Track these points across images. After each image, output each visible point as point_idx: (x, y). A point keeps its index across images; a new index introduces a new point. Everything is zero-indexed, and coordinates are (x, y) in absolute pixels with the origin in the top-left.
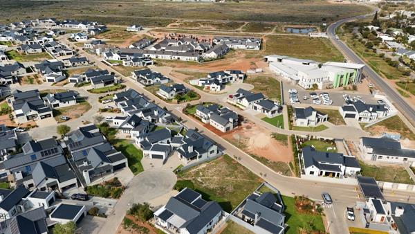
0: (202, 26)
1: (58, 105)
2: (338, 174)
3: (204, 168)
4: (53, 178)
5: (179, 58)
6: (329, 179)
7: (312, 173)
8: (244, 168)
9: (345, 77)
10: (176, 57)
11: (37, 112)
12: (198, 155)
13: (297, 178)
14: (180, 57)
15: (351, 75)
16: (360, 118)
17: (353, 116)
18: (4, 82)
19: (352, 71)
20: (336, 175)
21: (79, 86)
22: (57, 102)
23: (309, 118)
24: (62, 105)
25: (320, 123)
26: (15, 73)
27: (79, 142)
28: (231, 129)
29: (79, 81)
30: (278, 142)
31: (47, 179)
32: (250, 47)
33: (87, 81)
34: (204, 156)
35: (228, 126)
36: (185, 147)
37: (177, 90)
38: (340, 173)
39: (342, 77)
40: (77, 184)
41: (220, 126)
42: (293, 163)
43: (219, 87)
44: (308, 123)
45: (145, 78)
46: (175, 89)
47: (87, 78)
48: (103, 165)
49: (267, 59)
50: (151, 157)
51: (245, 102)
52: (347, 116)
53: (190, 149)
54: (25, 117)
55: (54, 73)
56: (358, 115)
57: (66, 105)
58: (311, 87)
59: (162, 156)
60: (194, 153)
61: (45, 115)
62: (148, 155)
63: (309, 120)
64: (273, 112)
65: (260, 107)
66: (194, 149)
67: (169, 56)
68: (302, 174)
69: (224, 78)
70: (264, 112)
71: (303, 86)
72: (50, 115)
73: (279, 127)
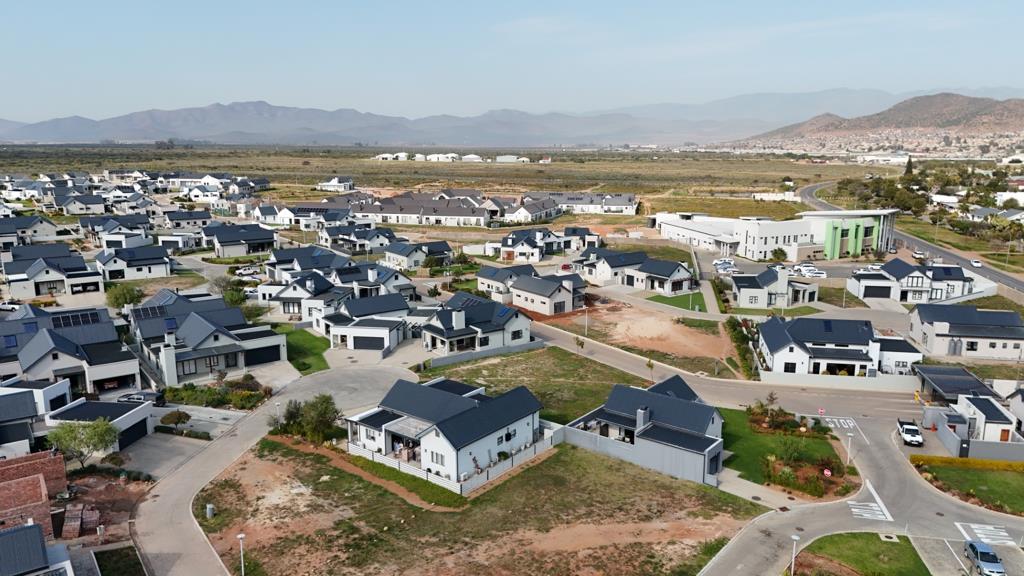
2: (863, 367)
3: (494, 365)
4: (73, 355)
5: (438, 222)
9: (852, 234)
10: (433, 219)
11: (64, 278)
12: (480, 335)
13: (751, 382)
14: (442, 218)
15: (868, 231)
16: (904, 295)
17: (884, 292)
19: (869, 222)
20: (857, 370)
21: (184, 254)
22: (121, 265)
23: (773, 288)
25: (800, 304)
27: (160, 308)
29: (185, 244)
30: (693, 330)
33: (204, 245)
34: (496, 340)
35: (558, 299)
36: (445, 317)
37: (430, 252)
38: (869, 365)
39: (845, 233)
40: (138, 378)
41: (538, 299)
42: (737, 359)
44: (770, 304)
45: (353, 238)
46: (425, 249)
47: (205, 240)
48: (218, 344)
49: (654, 221)
50: (350, 342)
51: (602, 270)
52: (870, 292)
53: (458, 320)
54: (31, 285)
55: (125, 230)
56: (895, 287)
57: (144, 274)
58: (769, 256)
59: (381, 340)
60: (467, 330)
61: (85, 286)
62: (344, 338)
63: (770, 294)
64: (677, 285)
65: (643, 275)
66: (468, 323)
67: (414, 216)
68: (762, 373)
69: (549, 240)
70: (652, 287)
71: (749, 256)
72: (96, 284)
73: (693, 309)
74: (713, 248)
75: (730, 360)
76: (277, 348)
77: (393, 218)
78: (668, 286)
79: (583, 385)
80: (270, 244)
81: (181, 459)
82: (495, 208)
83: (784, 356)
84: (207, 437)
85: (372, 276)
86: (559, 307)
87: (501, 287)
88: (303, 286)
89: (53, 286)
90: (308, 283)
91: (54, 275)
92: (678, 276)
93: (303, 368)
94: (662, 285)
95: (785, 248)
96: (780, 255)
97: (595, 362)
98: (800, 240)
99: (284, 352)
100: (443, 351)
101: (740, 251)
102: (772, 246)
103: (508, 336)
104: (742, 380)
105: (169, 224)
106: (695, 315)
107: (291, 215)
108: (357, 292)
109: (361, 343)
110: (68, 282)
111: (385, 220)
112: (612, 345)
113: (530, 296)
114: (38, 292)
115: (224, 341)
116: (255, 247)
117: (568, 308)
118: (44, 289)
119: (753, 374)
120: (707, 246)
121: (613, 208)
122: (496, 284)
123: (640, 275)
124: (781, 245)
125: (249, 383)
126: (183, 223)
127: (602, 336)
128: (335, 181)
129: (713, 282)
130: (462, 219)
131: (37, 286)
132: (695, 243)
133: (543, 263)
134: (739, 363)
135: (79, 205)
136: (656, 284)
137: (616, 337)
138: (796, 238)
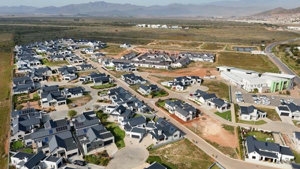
0: (172, 45)
1: (70, 96)
2: (276, 160)
3: (169, 148)
4: (62, 147)
5: (154, 67)
6: (268, 164)
7: (254, 157)
8: (200, 149)
9: (280, 84)
10: (153, 66)
11: (56, 101)
12: (166, 137)
13: (242, 161)
14: (156, 66)
15: (285, 83)
16: (293, 117)
17: (287, 114)
18: (37, 80)
19: (286, 80)
20: (274, 161)
21: (85, 84)
22: (70, 94)
23: (252, 114)
24: (73, 96)
25: (260, 119)
26: (45, 73)
27: (82, 123)
28: (191, 119)
29: (86, 80)
30: (227, 131)
31: (58, 148)
32: (207, 60)
33: (91, 80)
34: (170, 138)
35: (188, 117)
36: (156, 131)
37: (152, 89)
38: (277, 159)
39: (278, 84)
40: (78, 153)
41: (182, 116)
42: (239, 148)
43: (182, 87)
44: (251, 118)
45: (131, 80)
46: (150, 88)
47: (91, 78)
48: (97, 141)
49: (219, 69)
50: (131, 136)
51: (202, 99)
52: (282, 114)
53: (160, 133)
54: (48, 103)
55: (70, 74)
56: (291, 114)
57: (76, 96)
58: (253, 90)
59: (139, 136)
60: (162, 135)
61: (62, 103)
62: (129, 135)
63: (251, 116)
66: (162, 132)
67: (147, 65)
68: (246, 159)
69: (186, 81)
70: (216, 108)
71: (247, 90)
73: (228, 119)
75: (237, 149)
76: (112, 140)
77: (141, 65)
78: (221, 108)
79: (194, 160)
80: (108, 81)
82: (171, 61)
85: (136, 105)
86: (188, 119)
87: (172, 108)
88: (118, 111)
89: (54, 103)
91: (54, 100)
93: (119, 146)
96: (256, 90)
98: (263, 86)
101: (244, 87)
102: (254, 87)
103: (173, 136)
104: (239, 160)
106: (228, 123)
107: (113, 64)
108: (132, 110)
112: (203, 138)
113: (180, 114)
115: (99, 139)
116: (104, 82)
119: (243, 158)
120: (234, 83)
123: (212, 104)
124: (257, 87)
125: (105, 154)
126: (85, 68)
127: (199, 133)
128: (125, 45)
129: (235, 105)
130: (161, 66)
131: (50, 103)
132: (231, 81)
134: (239, 151)
135: (57, 58)
137: (204, 134)
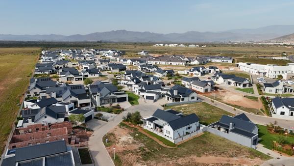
1: (87, 76)
4: (75, 97)
7: (282, 113)
10: (169, 63)
12: (182, 97)
13: (269, 117)
14: (172, 63)
18: (58, 67)
21: (103, 71)
22: (87, 73)
23: (277, 87)
24: (90, 76)
25: (287, 93)
26: (66, 64)
30: (249, 99)
31: (71, 97)
34: (186, 99)
35: (206, 88)
36: (172, 91)
43: (200, 73)
44: (276, 92)
45: (147, 68)
46: (167, 72)
47: (108, 67)
50: (145, 97)
55: (89, 65)
57: (93, 76)
58: (277, 77)
59: (153, 97)
60: (178, 96)
61: (78, 79)
62: (143, 96)
63: (276, 89)
64: (244, 85)
65: (234, 82)
66: (178, 93)
67: (164, 62)
68: (272, 114)
69: (204, 70)
70: (237, 85)
71: (270, 77)
72: (81, 78)
73: (250, 93)
74: (257, 74)
75: (261, 110)
76: (126, 98)
77: (158, 63)
78: (242, 85)
79: (213, 114)
80: (125, 69)
81: (100, 126)
82: (188, 60)
83: (280, 109)
84: (107, 121)
85: (152, 79)
86: (206, 90)
87: (189, 83)
88: (133, 81)
89: (71, 78)
90: (135, 80)
91: (72, 76)
92: (245, 82)
93: (132, 104)
94: (240, 85)
95: (282, 75)
96: (280, 77)
97: (217, 108)
98: (288, 72)
99: (127, 99)
100: (171, 101)
101: (267, 75)
102: (278, 74)
103: (190, 98)
104: (265, 116)
105: (100, 63)
106: (250, 95)
107: (131, 61)
108: (147, 83)
109: (148, 98)
110: (75, 77)
111: (156, 63)
112: (223, 103)
113: (198, 86)
114: (68, 80)
115: (112, 95)
116: (121, 70)
117: (209, 91)
118: (69, 79)
119: (269, 114)
120: (255, 73)
121: (225, 61)
122: (187, 83)
123: (233, 82)
124: (281, 74)
125: (118, 107)
126: (103, 63)
127: (219, 100)
128: (143, 52)
129: (257, 85)
130: (178, 63)
131: (67, 78)
132: (251, 72)
133: (202, 77)
134: (265, 111)
135: (78, 57)
136: (238, 85)
137: (224, 100)
138: (286, 72)
